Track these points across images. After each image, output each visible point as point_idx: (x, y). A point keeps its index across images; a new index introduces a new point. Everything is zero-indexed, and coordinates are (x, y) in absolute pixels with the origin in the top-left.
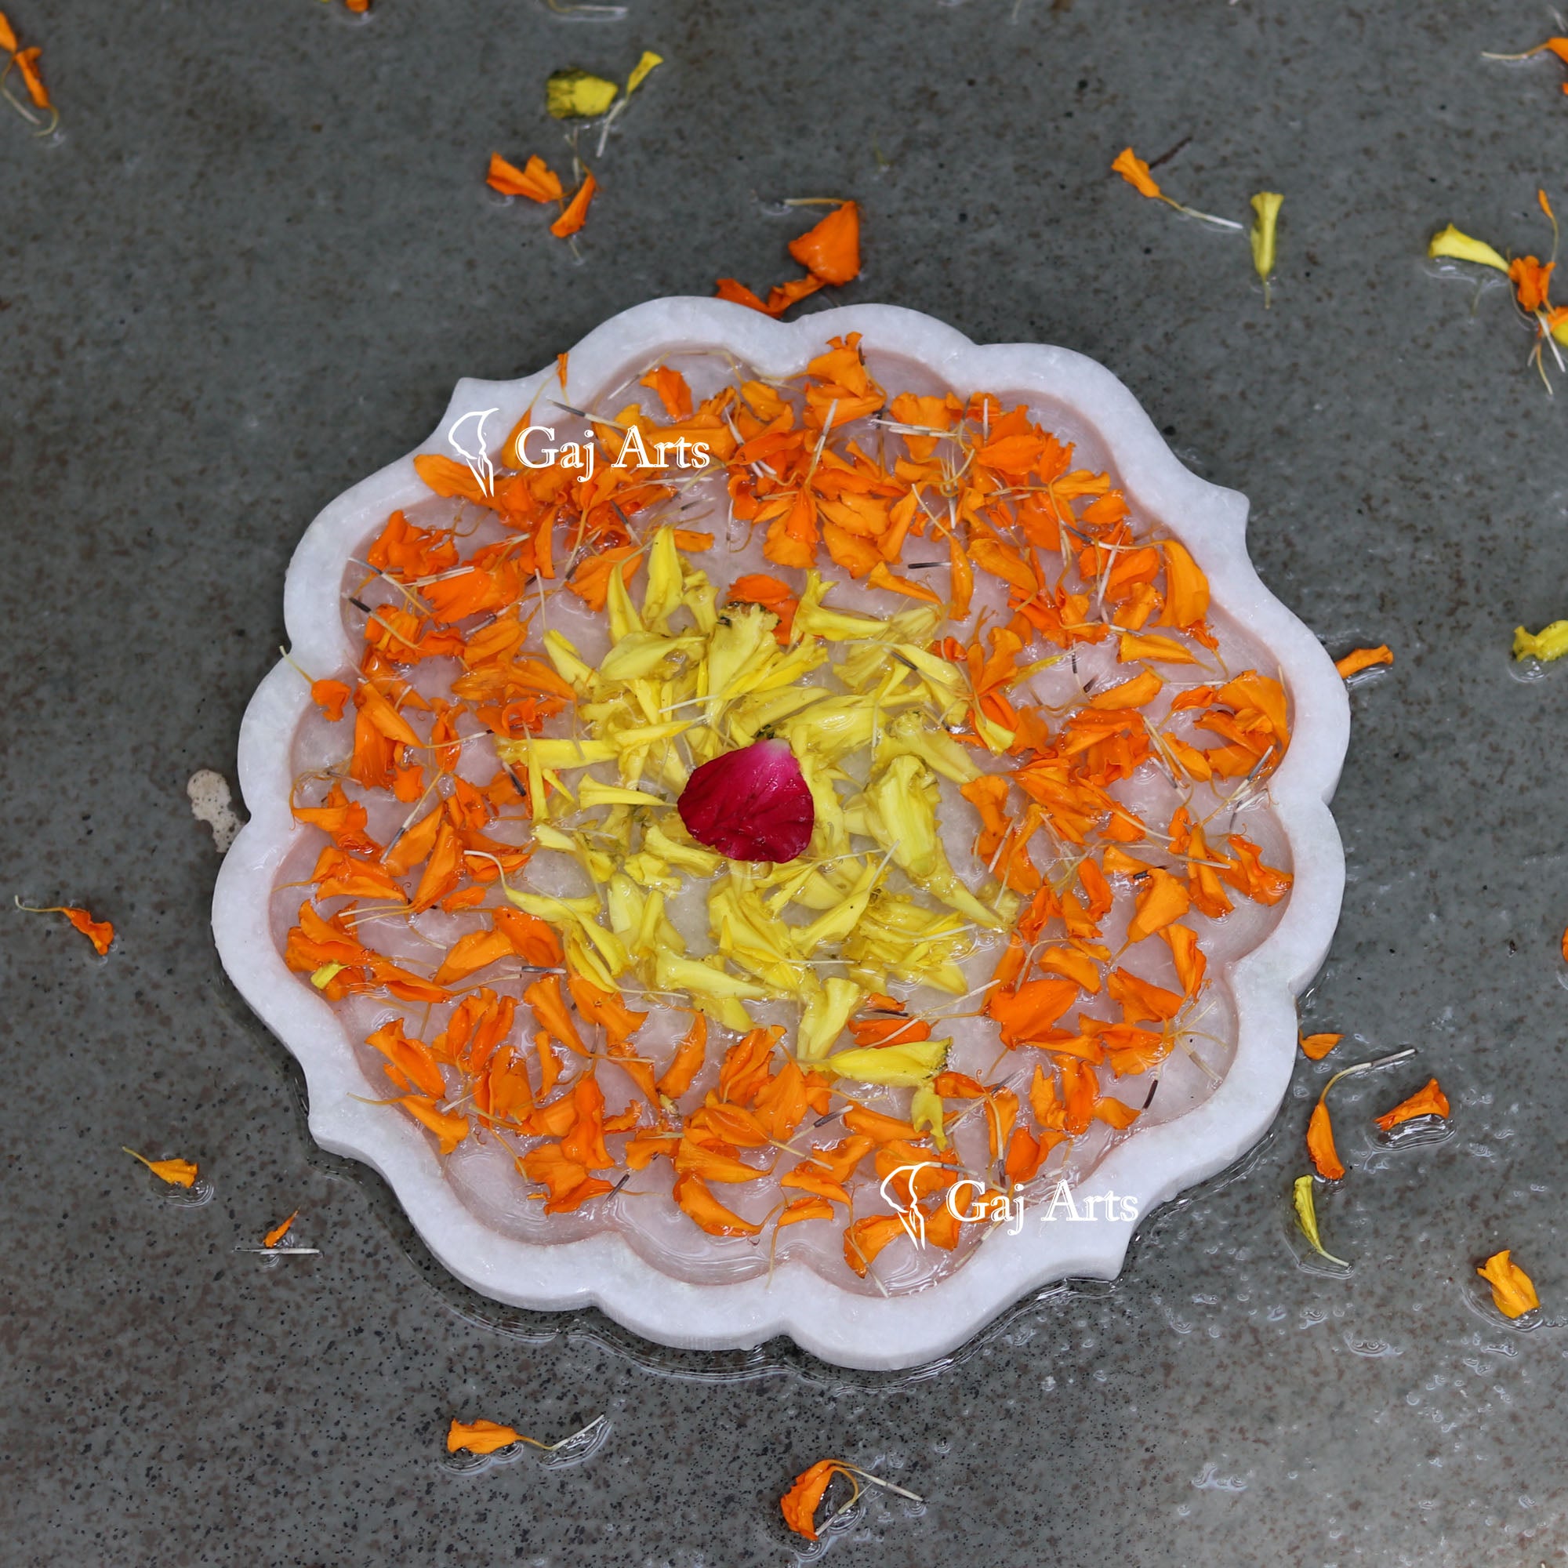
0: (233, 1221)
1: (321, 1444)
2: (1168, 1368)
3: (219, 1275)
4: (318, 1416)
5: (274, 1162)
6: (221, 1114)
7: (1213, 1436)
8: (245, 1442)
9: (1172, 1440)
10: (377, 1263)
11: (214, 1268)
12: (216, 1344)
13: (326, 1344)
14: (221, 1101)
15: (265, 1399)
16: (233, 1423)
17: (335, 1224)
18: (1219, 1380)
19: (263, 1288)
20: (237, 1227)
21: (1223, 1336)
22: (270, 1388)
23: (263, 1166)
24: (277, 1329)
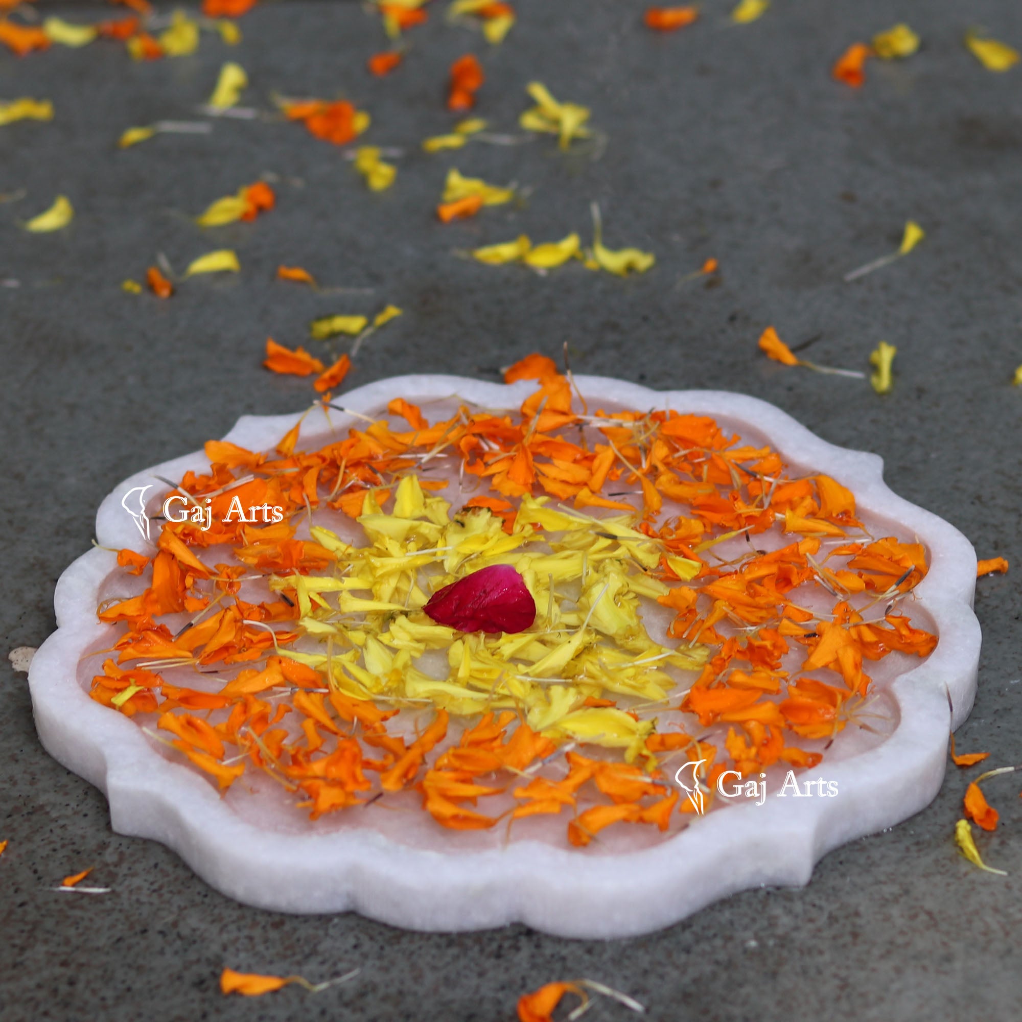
0: (37, 876)
1: (109, 994)
2: (855, 935)
3: (22, 905)
4: (107, 978)
5: (74, 844)
6: (29, 820)
7: (898, 971)
8: (41, 995)
9: (862, 975)
10: (161, 896)
11: (19, 900)
12: (18, 941)
13: (115, 939)
14: (29, 813)
15: (58, 971)
16: (31, 983)
17: (125, 875)
18: (900, 940)
19: (61, 911)
20: (39, 878)
21: (902, 916)
22: (64, 964)
23: (63, 846)
24: (72, 932)
